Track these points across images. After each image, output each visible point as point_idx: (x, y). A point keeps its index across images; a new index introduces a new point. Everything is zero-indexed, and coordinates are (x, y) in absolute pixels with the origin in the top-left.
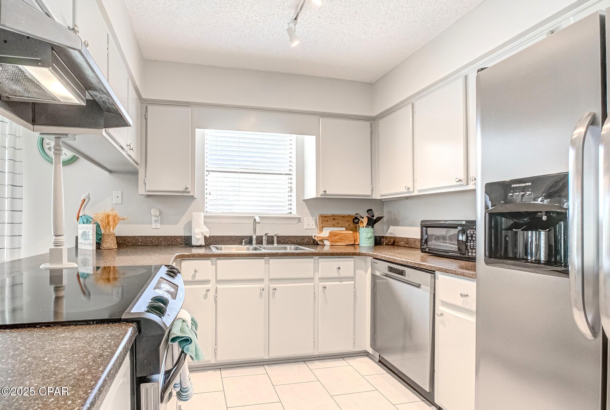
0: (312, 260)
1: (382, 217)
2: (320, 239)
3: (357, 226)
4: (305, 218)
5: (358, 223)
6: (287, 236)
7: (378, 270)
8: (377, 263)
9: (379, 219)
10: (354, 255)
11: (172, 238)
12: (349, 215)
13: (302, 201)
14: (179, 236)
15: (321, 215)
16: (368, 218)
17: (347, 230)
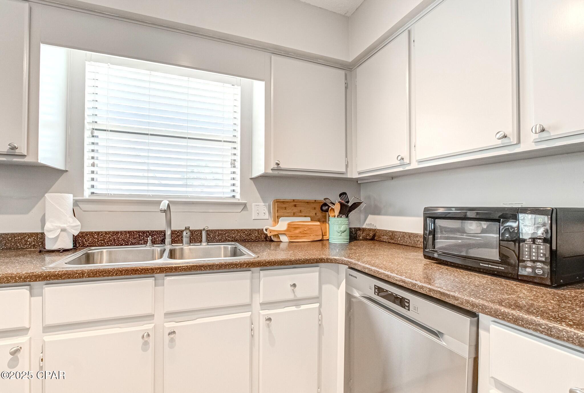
0: (248, 274)
1: (360, 203)
2: (273, 234)
3: (326, 214)
4: (253, 204)
5: (327, 211)
6: (226, 230)
7: (358, 289)
8: (356, 277)
9: (356, 205)
10: (319, 262)
11: (15, 237)
12: (315, 200)
13: (249, 179)
14: (31, 233)
15: (277, 199)
16: (342, 205)
17: (312, 220)
